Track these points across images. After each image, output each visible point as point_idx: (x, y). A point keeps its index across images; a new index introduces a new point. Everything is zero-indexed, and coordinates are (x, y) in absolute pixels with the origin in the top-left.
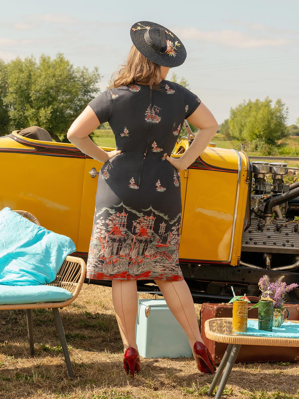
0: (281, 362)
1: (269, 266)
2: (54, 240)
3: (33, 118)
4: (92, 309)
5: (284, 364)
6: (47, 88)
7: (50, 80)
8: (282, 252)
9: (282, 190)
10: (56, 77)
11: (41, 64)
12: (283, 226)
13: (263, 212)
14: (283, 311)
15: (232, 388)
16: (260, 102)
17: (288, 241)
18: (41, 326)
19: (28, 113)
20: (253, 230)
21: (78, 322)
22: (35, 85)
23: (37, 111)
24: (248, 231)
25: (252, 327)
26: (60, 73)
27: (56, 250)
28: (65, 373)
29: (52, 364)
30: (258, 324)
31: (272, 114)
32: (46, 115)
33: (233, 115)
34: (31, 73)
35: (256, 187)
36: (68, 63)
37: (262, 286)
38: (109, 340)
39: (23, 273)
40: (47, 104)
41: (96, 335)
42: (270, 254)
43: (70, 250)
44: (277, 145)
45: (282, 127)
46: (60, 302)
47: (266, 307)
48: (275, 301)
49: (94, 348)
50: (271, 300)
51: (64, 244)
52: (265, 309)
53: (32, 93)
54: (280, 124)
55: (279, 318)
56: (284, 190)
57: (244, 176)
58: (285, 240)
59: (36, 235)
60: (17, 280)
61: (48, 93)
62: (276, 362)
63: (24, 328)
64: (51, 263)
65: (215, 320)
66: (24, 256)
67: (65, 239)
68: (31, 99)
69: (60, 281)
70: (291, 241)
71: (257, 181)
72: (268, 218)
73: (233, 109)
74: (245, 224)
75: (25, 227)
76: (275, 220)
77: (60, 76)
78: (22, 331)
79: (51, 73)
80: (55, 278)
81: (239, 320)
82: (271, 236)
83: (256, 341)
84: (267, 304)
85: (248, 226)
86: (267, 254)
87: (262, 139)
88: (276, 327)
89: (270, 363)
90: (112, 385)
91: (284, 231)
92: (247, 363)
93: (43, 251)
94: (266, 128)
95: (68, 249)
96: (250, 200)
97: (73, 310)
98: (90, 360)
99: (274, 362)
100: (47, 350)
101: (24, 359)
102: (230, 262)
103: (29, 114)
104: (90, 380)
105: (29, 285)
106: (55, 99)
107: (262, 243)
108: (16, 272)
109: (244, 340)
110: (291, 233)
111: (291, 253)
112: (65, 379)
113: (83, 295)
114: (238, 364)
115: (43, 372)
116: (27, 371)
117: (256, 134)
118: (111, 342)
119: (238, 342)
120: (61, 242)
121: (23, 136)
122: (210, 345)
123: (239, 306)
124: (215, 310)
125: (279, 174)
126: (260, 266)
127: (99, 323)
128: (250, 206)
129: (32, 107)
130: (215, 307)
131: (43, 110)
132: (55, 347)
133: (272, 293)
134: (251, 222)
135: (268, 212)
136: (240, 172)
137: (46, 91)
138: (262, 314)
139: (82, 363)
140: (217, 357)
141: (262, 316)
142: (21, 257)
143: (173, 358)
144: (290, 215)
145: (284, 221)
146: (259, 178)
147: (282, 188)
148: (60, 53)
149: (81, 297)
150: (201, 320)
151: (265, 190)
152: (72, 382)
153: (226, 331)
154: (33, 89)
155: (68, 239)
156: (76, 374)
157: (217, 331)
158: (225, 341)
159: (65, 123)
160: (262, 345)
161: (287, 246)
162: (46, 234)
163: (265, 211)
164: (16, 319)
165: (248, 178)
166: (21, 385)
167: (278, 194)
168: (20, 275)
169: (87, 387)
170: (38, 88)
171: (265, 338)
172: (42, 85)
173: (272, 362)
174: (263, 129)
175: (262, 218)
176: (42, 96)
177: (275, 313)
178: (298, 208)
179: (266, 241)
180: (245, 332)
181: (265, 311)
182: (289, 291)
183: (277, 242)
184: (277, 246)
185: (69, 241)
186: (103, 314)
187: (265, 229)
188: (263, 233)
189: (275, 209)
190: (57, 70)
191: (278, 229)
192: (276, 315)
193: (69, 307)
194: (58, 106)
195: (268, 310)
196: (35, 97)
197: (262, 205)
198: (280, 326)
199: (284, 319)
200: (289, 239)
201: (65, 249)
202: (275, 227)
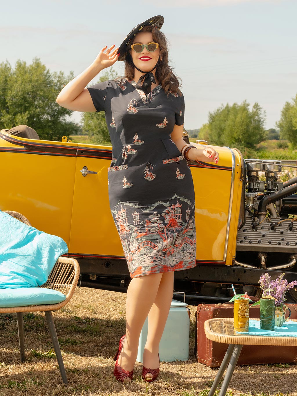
0: (280, 364)
1: (264, 265)
2: (45, 240)
3: (10, 124)
4: (81, 314)
5: (283, 365)
6: (24, 94)
7: (27, 86)
8: (277, 251)
9: (276, 187)
10: (32, 82)
11: (18, 69)
12: (277, 224)
13: (256, 210)
14: (284, 310)
15: (233, 391)
16: (238, 106)
17: (283, 240)
18: (30, 331)
19: (4, 118)
20: (248, 228)
21: (68, 327)
22: (11, 91)
23: (14, 117)
24: (242, 230)
25: (254, 327)
26: (37, 78)
27: (48, 251)
28: (58, 379)
29: (44, 370)
30: (260, 323)
31: (250, 117)
32: (23, 121)
33: (211, 120)
34: (7, 79)
35: (250, 184)
36: (44, 68)
37: (262, 284)
38: (102, 344)
39: (14, 275)
40: (24, 109)
41: (88, 339)
42: (264, 253)
43: (62, 251)
44: (257, 149)
45: (260, 131)
46: (54, 304)
47: (267, 306)
48: (277, 299)
49: (86, 353)
50: (273, 298)
51: (56, 244)
53: (8, 99)
54: (258, 127)
55: (281, 317)
57: (238, 173)
58: (280, 239)
59: (27, 235)
60: (7, 283)
61: (24, 98)
62: (275, 364)
63: (13, 334)
64: (43, 264)
65: (214, 321)
66: (15, 258)
67: (57, 239)
68: (8, 105)
69: (52, 283)
70: (286, 239)
71: (250, 179)
72: (262, 217)
73: (211, 114)
74: (239, 223)
75: (15, 228)
76: (269, 219)
77: (37, 81)
78: (10, 337)
79: (28, 78)
80: (47, 280)
81: (240, 319)
82: (266, 235)
83: (259, 341)
84: (269, 302)
85: (243, 224)
86: (262, 253)
87: (241, 143)
88: (277, 326)
89: (269, 365)
90: (108, 390)
91: (279, 229)
92: (245, 366)
93: (35, 253)
94: (244, 132)
95: (61, 249)
96: (244, 198)
97: (62, 315)
98: (83, 365)
99: (272, 364)
100: (38, 356)
101: (15, 365)
102: (225, 262)
103: (5, 120)
104: (85, 386)
105: (21, 287)
106: (32, 105)
107: (256, 242)
108: (6, 275)
109: (246, 340)
110: (286, 231)
111: (287, 252)
112: (58, 385)
115: (35, 378)
116: (18, 377)
117: (235, 138)
118: (103, 346)
119: (241, 342)
120: (53, 243)
121: (12, 134)
122: (207, 347)
123: (241, 305)
124: (212, 311)
125: (272, 172)
126: (255, 266)
127: (90, 328)
128: (244, 203)
129: (8, 113)
130: (212, 308)
131: (20, 116)
132: (46, 353)
133: (273, 291)
134: (246, 220)
135: (262, 210)
136: (234, 170)
137: (22, 97)
138: (263, 313)
139: (75, 369)
140: (214, 359)
141: (263, 315)
142: (12, 259)
143: (169, 362)
144: (284, 213)
145: (278, 220)
146: (252, 176)
147: (276, 186)
148: (36, 58)
150: (198, 322)
151: (258, 188)
152: (66, 389)
153: (227, 331)
154: (9, 95)
155: (60, 239)
156: (69, 380)
157: (217, 331)
158: (226, 342)
159: (42, 129)
161: (282, 245)
162: (37, 234)
163: (260, 210)
164: (4, 324)
165: (242, 175)
166: (13, 392)
167: (272, 191)
168: (11, 277)
169: (82, 393)
170: (14, 93)
171: (267, 337)
172: (18, 91)
173: (271, 364)
174: (242, 132)
175: (256, 217)
176: (19, 102)
177: (277, 312)
178: (292, 206)
179: (261, 240)
180: (247, 332)
181: (267, 309)
182: (290, 288)
183: (272, 240)
184: (272, 244)
185: (61, 242)
186: (93, 319)
187: (260, 228)
188: (257, 232)
189: (269, 207)
190: (34, 76)
191: (273, 228)
192: (278, 314)
193: (58, 312)
194: (34, 111)
195: (270, 309)
196: (12, 103)
197: (256, 203)
198: (281, 325)
199: (286, 318)
200: (285, 238)
201: (57, 250)
202: (269, 225)
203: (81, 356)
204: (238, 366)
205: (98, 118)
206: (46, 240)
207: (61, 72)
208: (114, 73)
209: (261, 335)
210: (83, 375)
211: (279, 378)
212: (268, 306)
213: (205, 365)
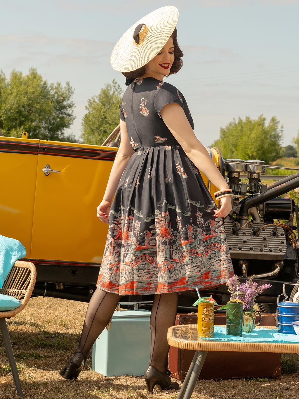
0: (258, 378)
1: (245, 273)
4: (51, 329)
5: (261, 379)
6: (19, 107)
7: (22, 98)
8: (259, 258)
9: (259, 190)
10: (28, 94)
11: (13, 80)
12: (260, 230)
13: (238, 215)
14: (254, 315)
17: (266, 246)
20: (228, 234)
21: (34, 341)
23: (8, 132)
25: (220, 333)
26: (33, 90)
27: (3, 254)
28: (14, 392)
30: (226, 329)
31: (265, 133)
33: (223, 135)
36: (40, 79)
37: (231, 287)
40: (19, 124)
41: (53, 354)
42: (246, 260)
43: (19, 254)
45: (276, 147)
46: (7, 311)
48: (245, 303)
49: (49, 368)
50: (241, 301)
51: (13, 247)
52: (234, 311)
53: (2, 112)
54: (274, 144)
55: (250, 323)
56: (261, 190)
58: (262, 245)
61: (20, 112)
62: (253, 378)
65: (179, 327)
67: (14, 242)
68: (1, 119)
69: (8, 288)
70: (269, 245)
71: (231, 180)
72: (244, 221)
76: (251, 223)
77: (33, 93)
79: (23, 90)
80: (2, 286)
81: (204, 324)
82: (247, 241)
83: (223, 346)
84: (237, 306)
86: (243, 260)
88: (246, 332)
89: (246, 379)
91: (262, 235)
94: (259, 148)
97: (30, 329)
98: (43, 379)
99: (250, 378)
106: (27, 119)
107: (237, 248)
109: (210, 346)
110: (269, 237)
111: (270, 259)
113: (43, 315)
114: (210, 381)
119: (203, 348)
120: (9, 246)
123: (204, 308)
125: (255, 173)
127: (58, 342)
131: (14, 131)
132: (5, 367)
133: (242, 293)
134: (226, 225)
135: (244, 214)
137: (17, 110)
138: (230, 318)
139: (34, 382)
140: (186, 372)
141: (230, 320)
143: (138, 376)
144: (268, 218)
145: (261, 225)
146: (233, 177)
147: (259, 188)
148: (33, 68)
149: (41, 316)
151: (240, 190)
153: (190, 337)
154: (3, 108)
155: (17, 242)
156: (26, 393)
157: (180, 337)
160: (230, 351)
161: (265, 251)
163: (241, 214)
167: (255, 194)
170: (8, 106)
171: (233, 343)
172: (13, 104)
173: (248, 378)
174: (256, 149)
175: (237, 221)
176: (14, 116)
177: (246, 317)
178: (277, 210)
179: (242, 246)
180: (212, 337)
181: (234, 313)
182: (261, 292)
183: (253, 246)
184: (254, 251)
185: (19, 244)
186: (63, 334)
187: (241, 233)
188: (238, 237)
189: (252, 212)
190: (30, 87)
191: (255, 233)
192: (247, 320)
193: (26, 326)
194: (30, 126)
195: (237, 313)
196: (6, 117)
197: (237, 207)
198: (250, 331)
199: (256, 323)
200: (267, 244)
201: (14, 254)
202: (251, 231)
203: (44, 370)
204: (212, 379)
205: (100, 133)
206: (2, 243)
207: (57, 83)
208: (117, 85)
209: (227, 341)
210: (41, 388)
211: (254, 391)
212: (235, 310)
213: (177, 379)
